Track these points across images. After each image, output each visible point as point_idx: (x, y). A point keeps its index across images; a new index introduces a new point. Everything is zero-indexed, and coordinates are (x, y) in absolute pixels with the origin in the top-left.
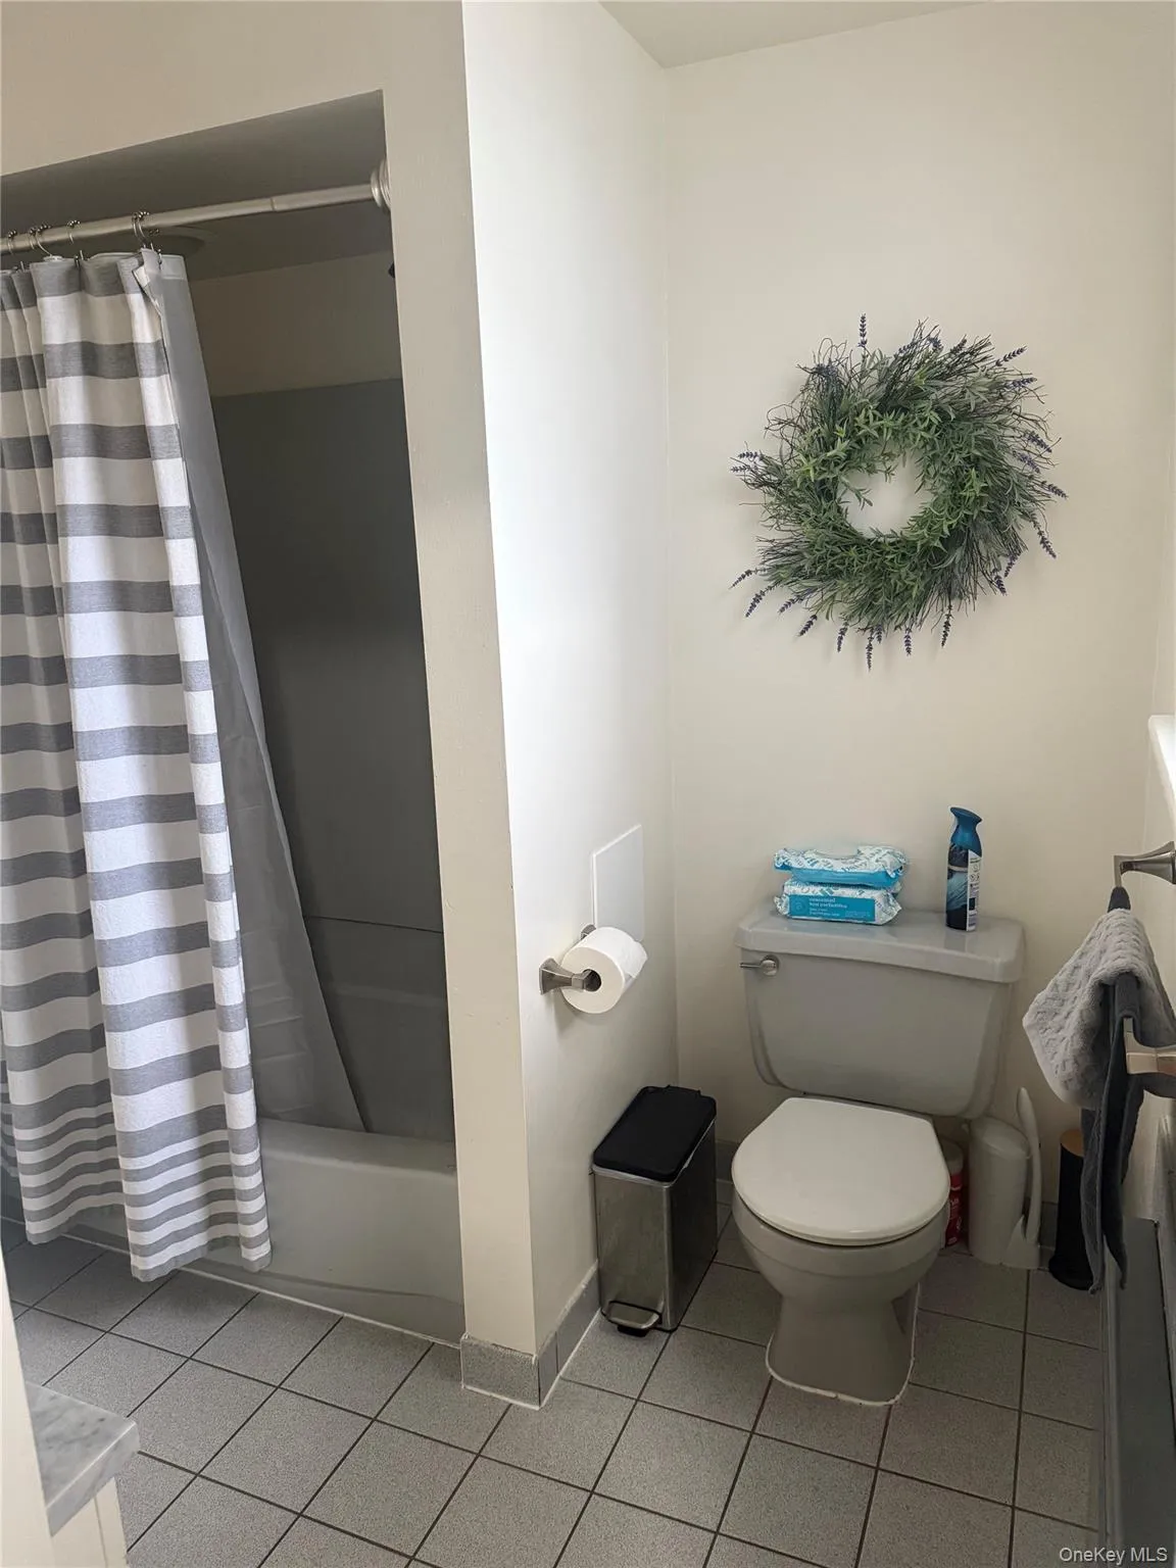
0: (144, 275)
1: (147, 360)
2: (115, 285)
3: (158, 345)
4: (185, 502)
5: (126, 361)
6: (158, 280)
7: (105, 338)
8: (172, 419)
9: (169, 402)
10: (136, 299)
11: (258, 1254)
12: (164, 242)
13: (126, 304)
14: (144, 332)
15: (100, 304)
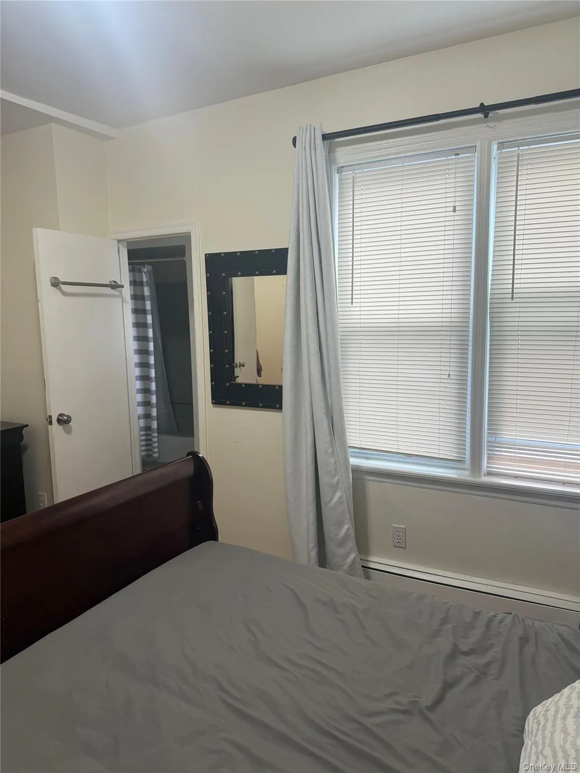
0: (145, 270)
1: (145, 284)
2: (140, 271)
3: (147, 281)
4: (150, 309)
5: (141, 284)
6: (148, 270)
7: (138, 280)
8: (149, 294)
9: (148, 291)
10: (144, 274)
11: (156, 455)
12: (149, 264)
13: (142, 274)
14: (145, 280)
15: (137, 274)
